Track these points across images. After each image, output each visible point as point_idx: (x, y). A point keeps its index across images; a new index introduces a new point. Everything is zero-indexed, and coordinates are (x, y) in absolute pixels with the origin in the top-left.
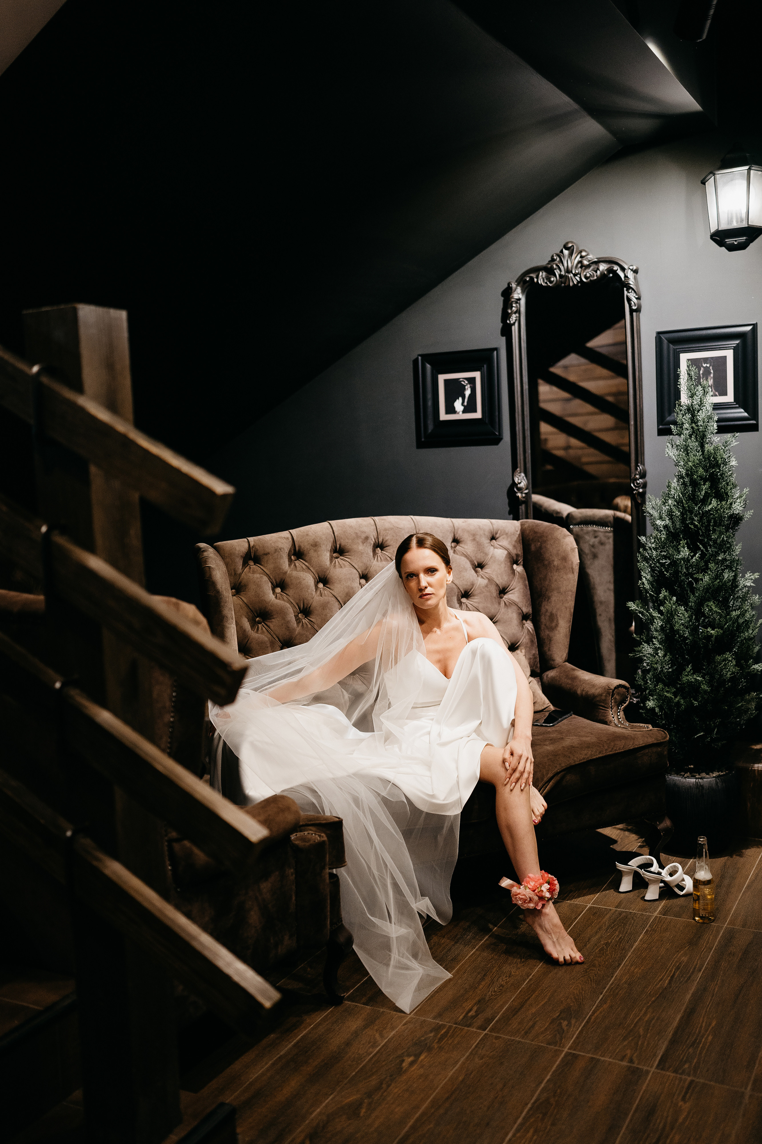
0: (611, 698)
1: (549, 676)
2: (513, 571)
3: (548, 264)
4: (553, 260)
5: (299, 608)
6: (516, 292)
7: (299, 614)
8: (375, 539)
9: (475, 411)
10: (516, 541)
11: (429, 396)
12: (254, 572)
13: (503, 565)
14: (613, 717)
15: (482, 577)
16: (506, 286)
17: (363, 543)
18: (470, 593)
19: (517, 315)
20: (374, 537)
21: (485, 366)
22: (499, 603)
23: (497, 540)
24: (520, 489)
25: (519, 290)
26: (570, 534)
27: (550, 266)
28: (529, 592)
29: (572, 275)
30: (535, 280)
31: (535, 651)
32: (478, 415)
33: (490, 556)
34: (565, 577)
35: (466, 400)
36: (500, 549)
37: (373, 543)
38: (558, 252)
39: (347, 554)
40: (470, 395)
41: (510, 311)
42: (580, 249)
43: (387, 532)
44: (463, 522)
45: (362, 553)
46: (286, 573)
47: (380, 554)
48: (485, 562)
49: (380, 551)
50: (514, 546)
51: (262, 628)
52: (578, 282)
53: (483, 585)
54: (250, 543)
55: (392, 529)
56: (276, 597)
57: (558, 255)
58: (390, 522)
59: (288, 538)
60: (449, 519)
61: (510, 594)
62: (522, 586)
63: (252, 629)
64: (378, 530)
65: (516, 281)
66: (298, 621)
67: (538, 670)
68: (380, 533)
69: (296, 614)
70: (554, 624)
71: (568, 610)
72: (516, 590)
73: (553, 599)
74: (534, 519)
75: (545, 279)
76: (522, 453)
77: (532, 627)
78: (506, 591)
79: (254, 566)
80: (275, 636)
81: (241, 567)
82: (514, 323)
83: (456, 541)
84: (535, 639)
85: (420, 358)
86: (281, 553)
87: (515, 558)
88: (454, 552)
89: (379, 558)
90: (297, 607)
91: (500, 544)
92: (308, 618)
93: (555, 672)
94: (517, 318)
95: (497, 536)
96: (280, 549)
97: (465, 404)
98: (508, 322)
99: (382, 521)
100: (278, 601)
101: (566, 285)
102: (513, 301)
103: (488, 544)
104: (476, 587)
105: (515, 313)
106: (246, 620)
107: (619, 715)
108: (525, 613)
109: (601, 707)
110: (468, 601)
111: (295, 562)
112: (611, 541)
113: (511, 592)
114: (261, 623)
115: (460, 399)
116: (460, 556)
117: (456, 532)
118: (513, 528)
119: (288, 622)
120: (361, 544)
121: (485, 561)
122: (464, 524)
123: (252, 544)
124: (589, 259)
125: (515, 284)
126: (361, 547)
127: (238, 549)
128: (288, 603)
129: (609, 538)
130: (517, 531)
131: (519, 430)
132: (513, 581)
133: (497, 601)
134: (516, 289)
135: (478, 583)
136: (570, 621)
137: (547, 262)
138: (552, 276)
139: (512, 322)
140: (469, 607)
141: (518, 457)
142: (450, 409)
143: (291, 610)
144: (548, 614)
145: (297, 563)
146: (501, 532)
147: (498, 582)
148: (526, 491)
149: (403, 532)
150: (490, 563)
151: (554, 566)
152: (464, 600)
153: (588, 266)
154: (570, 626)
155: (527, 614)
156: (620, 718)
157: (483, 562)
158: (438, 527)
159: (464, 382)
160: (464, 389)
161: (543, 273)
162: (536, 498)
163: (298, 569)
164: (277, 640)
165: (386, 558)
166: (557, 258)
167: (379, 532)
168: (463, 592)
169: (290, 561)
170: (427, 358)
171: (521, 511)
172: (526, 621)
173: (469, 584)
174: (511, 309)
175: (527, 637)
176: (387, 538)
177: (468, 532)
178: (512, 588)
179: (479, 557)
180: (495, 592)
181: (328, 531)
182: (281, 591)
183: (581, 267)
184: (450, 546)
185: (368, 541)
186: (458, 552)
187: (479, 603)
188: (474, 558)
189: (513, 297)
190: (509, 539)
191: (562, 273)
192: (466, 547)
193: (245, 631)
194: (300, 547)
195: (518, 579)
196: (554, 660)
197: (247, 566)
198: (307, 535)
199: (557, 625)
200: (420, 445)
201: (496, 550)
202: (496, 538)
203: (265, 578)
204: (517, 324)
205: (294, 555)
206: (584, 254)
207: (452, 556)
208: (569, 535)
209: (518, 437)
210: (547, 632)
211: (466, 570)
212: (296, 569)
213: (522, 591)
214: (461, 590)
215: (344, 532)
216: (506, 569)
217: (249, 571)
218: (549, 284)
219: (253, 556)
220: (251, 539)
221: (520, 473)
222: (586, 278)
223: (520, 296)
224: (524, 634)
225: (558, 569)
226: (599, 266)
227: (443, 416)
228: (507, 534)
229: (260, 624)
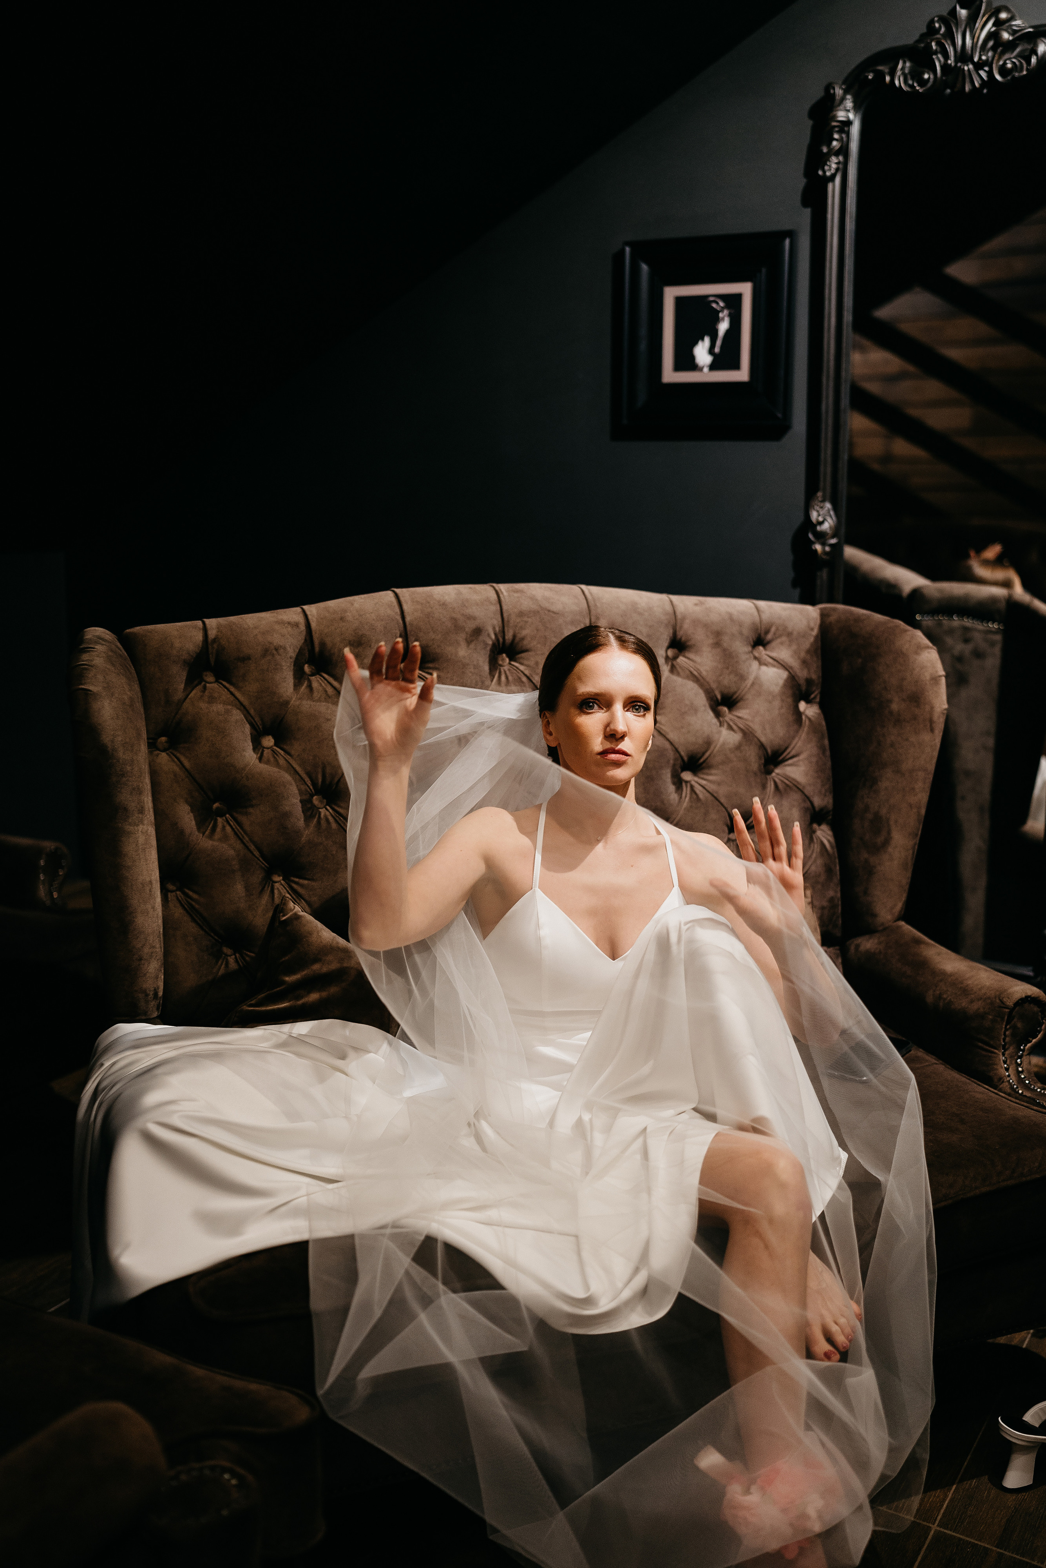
0: (1006, 1026)
1: (862, 948)
2: (798, 715)
3: (918, 41)
4: (931, 31)
5: (314, 784)
6: (841, 107)
7: (312, 796)
8: (496, 634)
9: (735, 365)
10: (808, 652)
11: (643, 331)
12: (212, 700)
13: (777, 703)
14: (1007, 1070)
15: (730, 728)
16: (821, 93)
17: (469, 642)
18: (702, 760)
19: (841, 158)
20: (494, 628)
21: (764, 270)
22: (764, 787)
23: (768, 647)
24: (821, 537)
25: (849, 103)
26: (930, 645)
27: (922, 45)
28: (829, 764)
29: (971, 66)
30: (888, 79)
31: (834, 892)
32: (742, 375)
33: (749, 682)
34: (913, 739)
35: (719, 343)
36: (774, 666)
37: (490, 643)
38: (945, 13)
39: (431, 665)
40: (728, 333)
41: (825, 150)
42: (996, 4)
43: (525, 619)
44: (696, 605)
45: (465, 666)
46: (287, 703)
47: (506, 668)
48: (737, 694)
49: (507, 660)
50: (804, 662)
51: (224, 827)
52: (983, 83)
53: (731, 746)
54: (209, 632)
55: (536, 613)
56: (260, 759)
57: (942, 19)
58: (533, 598)
59: (297, 625)
60: (664, 597)
61: (789, 765)
62: (815, 751)
63: (199, 829)
64: (505, 615)
65: (844, 83)
66: (309, 813)
67: (838, 933)
68: (508, 621)
69: (304, 797)
70: (880, 840)
71: (915, 810)
72: (802, 757)
73: (884, 784)
74: (845, 603)
75: (909, 77)
76: (829, 459)
77: (832, 840)
78: (781, 758)
79: (215, 685)
80: (252, 847)
81: (182, 686)
82: (832, 178)
83: (679, 645)
84: (835, 866)
85: (628, 249)
86: (278, 657)
87: (804, 688)
88: (673, 669)
89: (503, 678)
90: (309, 783)
91: (774, 654)
92: (333, 806)
93: (876, 941)
94: (841, 166)
95: (769, 637)
96: (276, 650)
97: (717, 350)
98: (820, 173)
99: (516, 595)
100: (263, 767)
101: (956, 90)
102: (835, 126)
103: (747, 656)
104: (716, 748)
105: (837, 154)
106: (187, 808)
107: (1019, 1065)
108: (817, 809)
109: (980, 1044)
110: (696, 779)
111: (313, 678)
112: (997, 650)
113: (790, 762)
114: (225, 815)
115: (707, 340)
116: (684, 678)
117: (678, 625)
118: (805, 622)
119: (287, 815)
120: (463, 644)
121: (740, 691)
122: (697, 609)
123: (212, 634)
124: (1015, 28)
125: (841, 88)
126: (463, 652)
127: (177, 644)
128: (287, 772)
129: (993, 644)
130: (812, 629)
131: (827, 412)
132: (797, 739)
133: (759, 780)
134: (843, 99)
135: (721, 740)
136: (917, 835)
137: (916, 37)
138: (926, 70)
139: (828, 174)
140: (698, 792)
141: (822, 469)
142: (685, 361)
143: (294, 789)
144: (870, 816)
145: (316, 681)
146: (777, 629)
147: (763, 739)
148: (833, 541)
149: (561, 621)
150: (749, 696)
151: (891, 713)
152: (687, 776)
153: (1009, 46)
154: (915, 844)
155: (822, 810)
156: (1022, 1072)
157: (735, 693)
158: (640, 614)
159: (717, 303)
160: (717, 320)
161: (904, 62)
162: (851, 553)
163: (316, 695)
164: (257, 853)
165: (520, 678)
166: (940, 27)
167: (506, 619)
168: (686, 759)
169: (299, 676)
170: (642, 250)
171: (818, 582)
172: (819, 825)
173: (700, 741)
174: (829, 144)
175: (820, 862)
176: (524, 633)
177: (706, 626)
178: (793, 753)
179: (726, 682)
180: (755, 764)
181: (389, 612)
182: (276, 744)
183: (994, 49)
184: (664, 655)
185: (481, 638)
186: (680, 670)
187: (719, 784)
188: (714, 686)
189: (835, 116)
190: (794, 647)
191: (949, 62)
192: (698, 659)
193: (182, 832)
194: (323, 644)
195: (808, 733)
196: (875, 916)
197: (200, 683)
198: (342, 619)
199: (887, 842)
200: (619, 433)
201: (764, 668)
202: (765, 642)
203: (237, 715)
204: (838, 180)
205: (310, 662)
206: (1003, 15)
207: (667, 678)
208: (928, 647)
209: (823, 426)
210: (865, 855)
211: (696, 711)
212: (312, 696)
213: (814, 760)
214: (683, 753)
215: (428, 615)
216: (783, 711)
217: (202, 696)
218: (918, 88)
219: (212, 660)
220: (212, 623)
221: (823, 501)
222: (1003, 71)
223: (851, 116)
224: (814, 855)
225: (898, 721)
226: (1036, 45)
227: (670, 375)
228: (789, 634)
229: (221, 816)
